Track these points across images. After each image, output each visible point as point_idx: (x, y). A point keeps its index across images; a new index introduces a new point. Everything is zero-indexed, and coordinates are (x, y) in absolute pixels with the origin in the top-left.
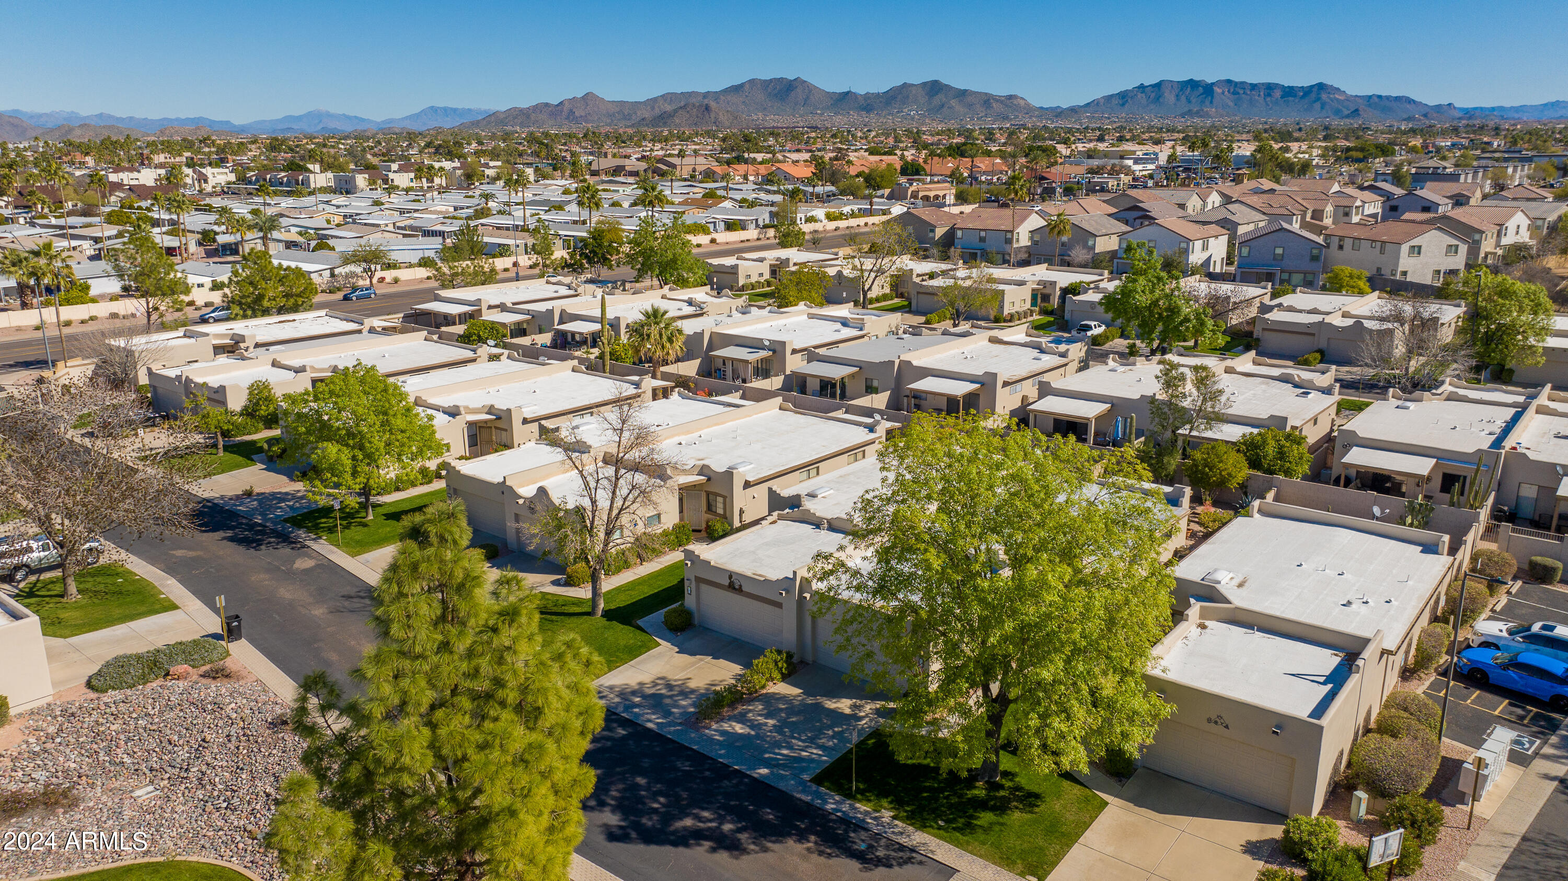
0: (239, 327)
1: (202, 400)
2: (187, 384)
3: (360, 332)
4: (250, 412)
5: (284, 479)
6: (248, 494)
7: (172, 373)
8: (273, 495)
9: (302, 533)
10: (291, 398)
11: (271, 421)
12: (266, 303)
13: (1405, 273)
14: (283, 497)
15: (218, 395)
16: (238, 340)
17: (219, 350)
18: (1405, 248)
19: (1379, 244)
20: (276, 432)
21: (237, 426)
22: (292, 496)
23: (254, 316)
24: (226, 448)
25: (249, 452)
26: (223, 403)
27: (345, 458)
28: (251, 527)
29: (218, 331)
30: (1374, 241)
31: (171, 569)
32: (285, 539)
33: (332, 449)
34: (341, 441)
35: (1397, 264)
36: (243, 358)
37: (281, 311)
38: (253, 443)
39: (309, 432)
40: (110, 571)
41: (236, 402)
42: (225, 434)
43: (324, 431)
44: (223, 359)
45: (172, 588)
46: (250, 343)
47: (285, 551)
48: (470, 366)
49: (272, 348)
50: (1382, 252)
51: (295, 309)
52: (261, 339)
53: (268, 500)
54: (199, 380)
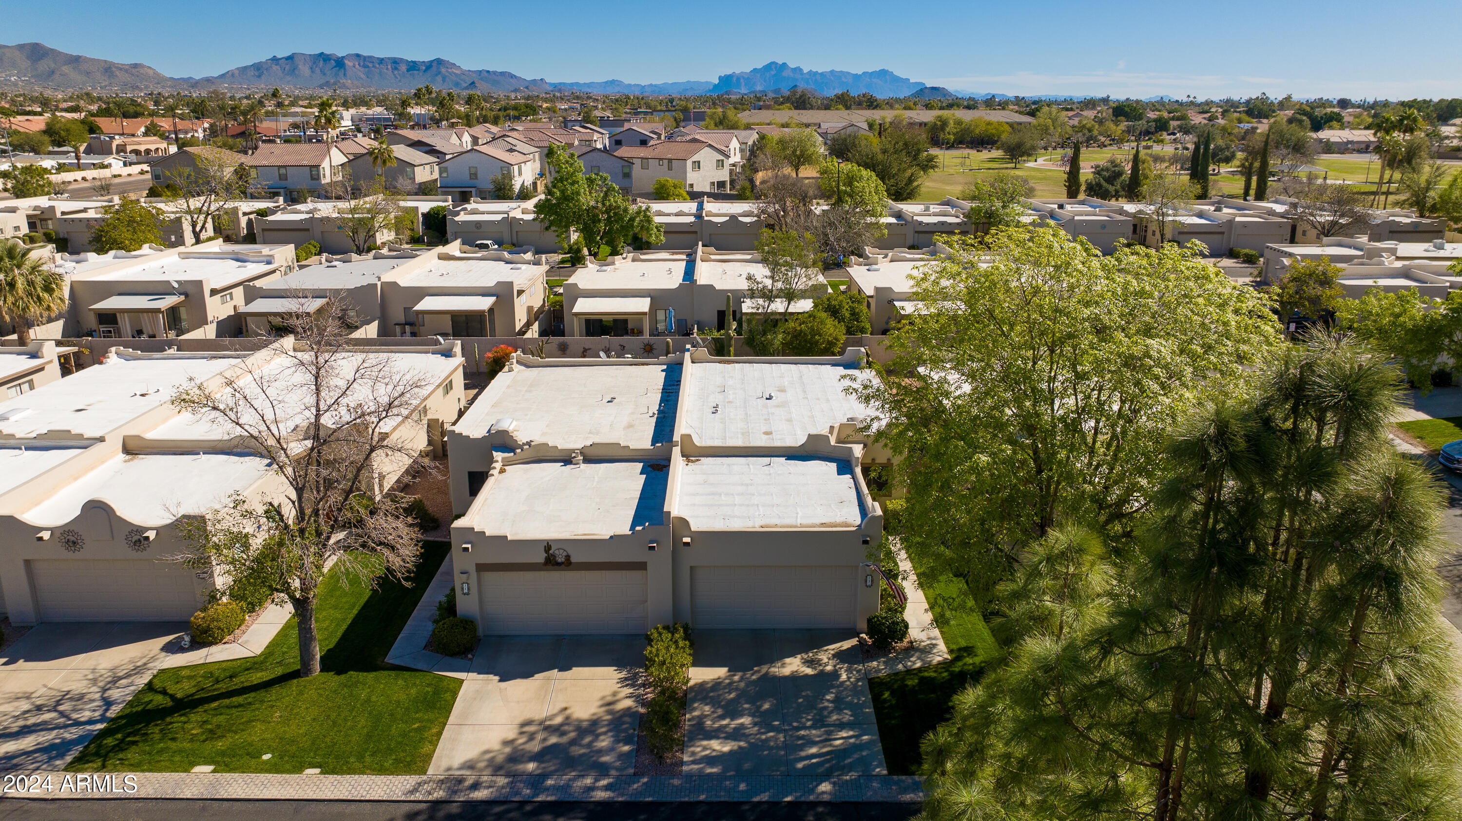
13: (691, 186)
18: (689, 163)
19: (666, 162)
30: (660, 159)
35: (685, 179)
50: (670, 168)
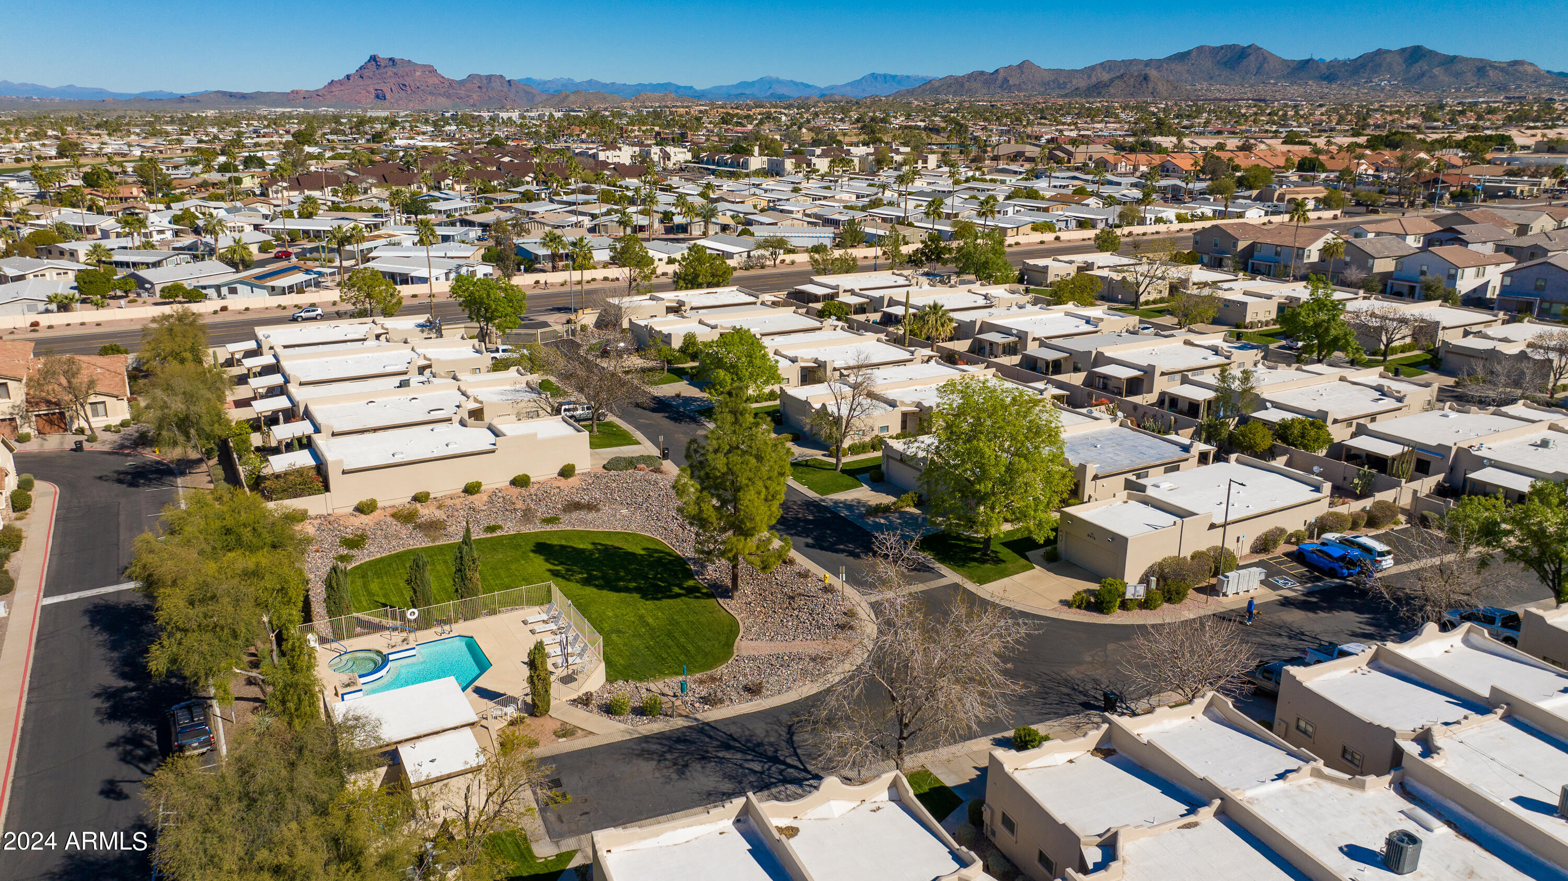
0: (683, 295)
1: (658, 341)
2: (650, 330)
3: (755, 303)
4: (683, 350)
5: (697, 390)
6: (678, 396)
7: (642, 323)
8: (691, 398)
9: (703, 418)
10: (705, 344)
11: (694, 357)
12: (700, 280)
14: (695, 399)
15: (667, 338)
16: (681, 304)
17: (670, 310)
20: (696, 364)
21: (676, 358)
22: (701, 400)
23: (692, 288)
24: (669, 371)
25: (680, 374)
26: (670, 344)
27: (728, 379)
28: (678, 412)
29: (670, 297)
31: (638, 428)
32: (694, 420)
33: (722, 373)
34: (727, 369)
36: (683, 317)
37: (709, 285)
38: (684, 369)
39: (711, 363)
40: (610, 425)
41: (677, 344)
42: (669, 362)
43: (719, 363)
44: (671, 316)
45: (638, 435)
46: (687, 307)
47: (693, 426)
48: (818, 332)
49: (701, 311)
51: (718, 285)
52: (694, 304)
53: (688, 400)
54: (658, 329)
